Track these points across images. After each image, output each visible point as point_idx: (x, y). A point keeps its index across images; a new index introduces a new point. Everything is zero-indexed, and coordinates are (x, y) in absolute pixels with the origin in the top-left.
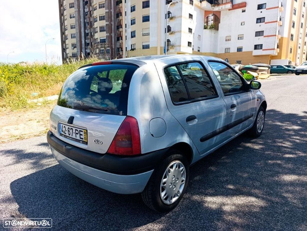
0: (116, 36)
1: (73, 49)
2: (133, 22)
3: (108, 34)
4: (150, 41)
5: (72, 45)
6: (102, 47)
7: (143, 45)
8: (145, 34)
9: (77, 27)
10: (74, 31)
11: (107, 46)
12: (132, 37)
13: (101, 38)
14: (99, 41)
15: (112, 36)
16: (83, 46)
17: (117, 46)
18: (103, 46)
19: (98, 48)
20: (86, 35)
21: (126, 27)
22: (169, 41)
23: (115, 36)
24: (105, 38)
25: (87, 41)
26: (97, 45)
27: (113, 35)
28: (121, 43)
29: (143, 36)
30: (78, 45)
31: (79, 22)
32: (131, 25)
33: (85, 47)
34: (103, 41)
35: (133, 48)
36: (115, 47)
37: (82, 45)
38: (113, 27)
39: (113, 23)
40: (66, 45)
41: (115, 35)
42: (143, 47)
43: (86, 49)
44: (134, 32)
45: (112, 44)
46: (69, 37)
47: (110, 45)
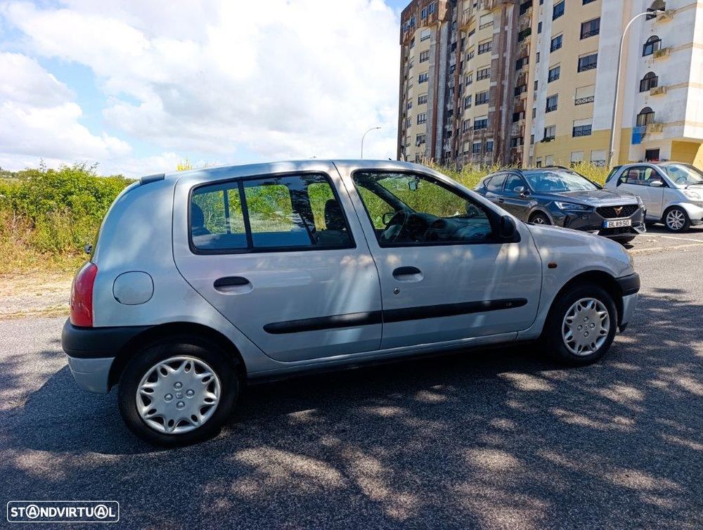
0: (512, 112)
1: (419, 146)
2: (553, 75)
3: (494, 109)
4: (594, 116)
5: (418, 138)
6: (476, 139)
7: (574, 128)
8: (582, 99)
9: (431, 101)
10: (424, 109)
11: (489, 134)
12: (548, 110)
13: (477, 119)
14: (472, 124)
15: (501, 112)
16: (439, 138)
17: (513, 135)
18: (480, 135)
19: (468, 141)
20: (447, 113)
21: (536, 89)
22: (647, 112)
23: (508, 111)
24: (486, 118)
25: (447, 127)
26: (467, 135)
27: (504, 109)
28: (522, 127)
29: (576, 105)
30: (430, 136)
31: (436, 88)
32: (549, 81)
33: (443, 140)
34: (480, 125)
35: (548, 136)
36: (505, 137)
37: (437, 137)
38: (506, 91)
39: (506, 83)
40: (406, 138)
41: (509, 108)
42: (574, 132)
43: (443, 144)
44: (555, 97)
45: (499, 130)
46: (413, 122)
47: (494, 133)
